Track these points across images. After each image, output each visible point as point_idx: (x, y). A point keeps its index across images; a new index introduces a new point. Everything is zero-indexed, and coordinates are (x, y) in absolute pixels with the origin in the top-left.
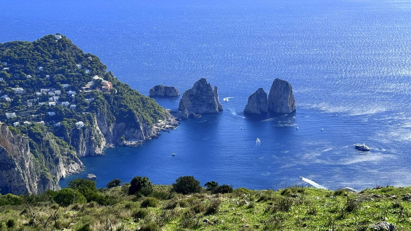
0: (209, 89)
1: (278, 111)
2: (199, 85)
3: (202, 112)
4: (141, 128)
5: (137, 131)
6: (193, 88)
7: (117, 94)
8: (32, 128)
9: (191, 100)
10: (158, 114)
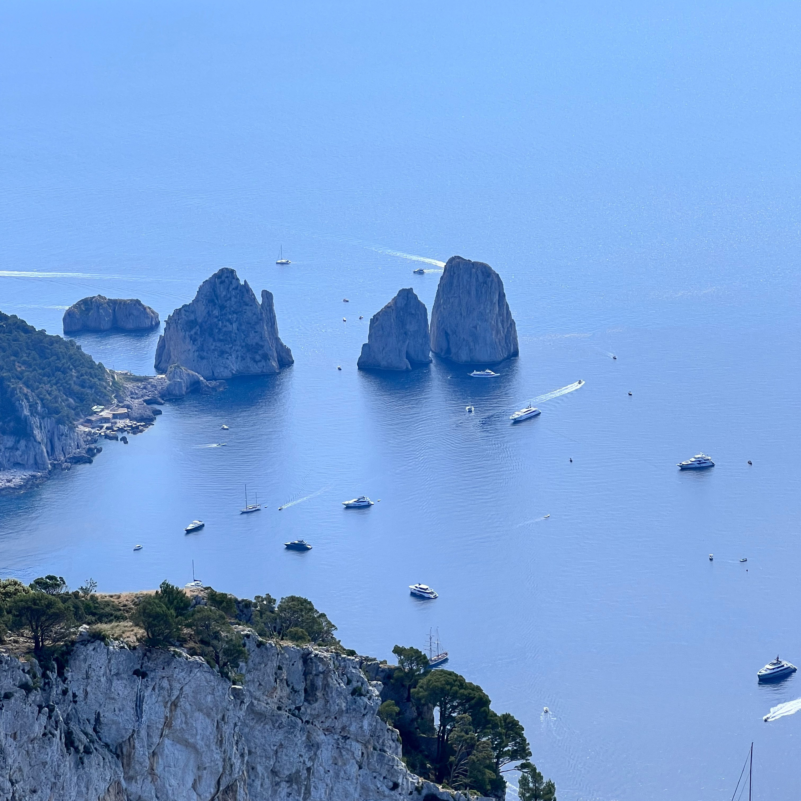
0: (247, 299)
2: (214, 291)
3: (226, 373)
4: (38, 434)
5: (23, 443)
6: (196, 301)
9: (191, 337)
10: (91, 388)
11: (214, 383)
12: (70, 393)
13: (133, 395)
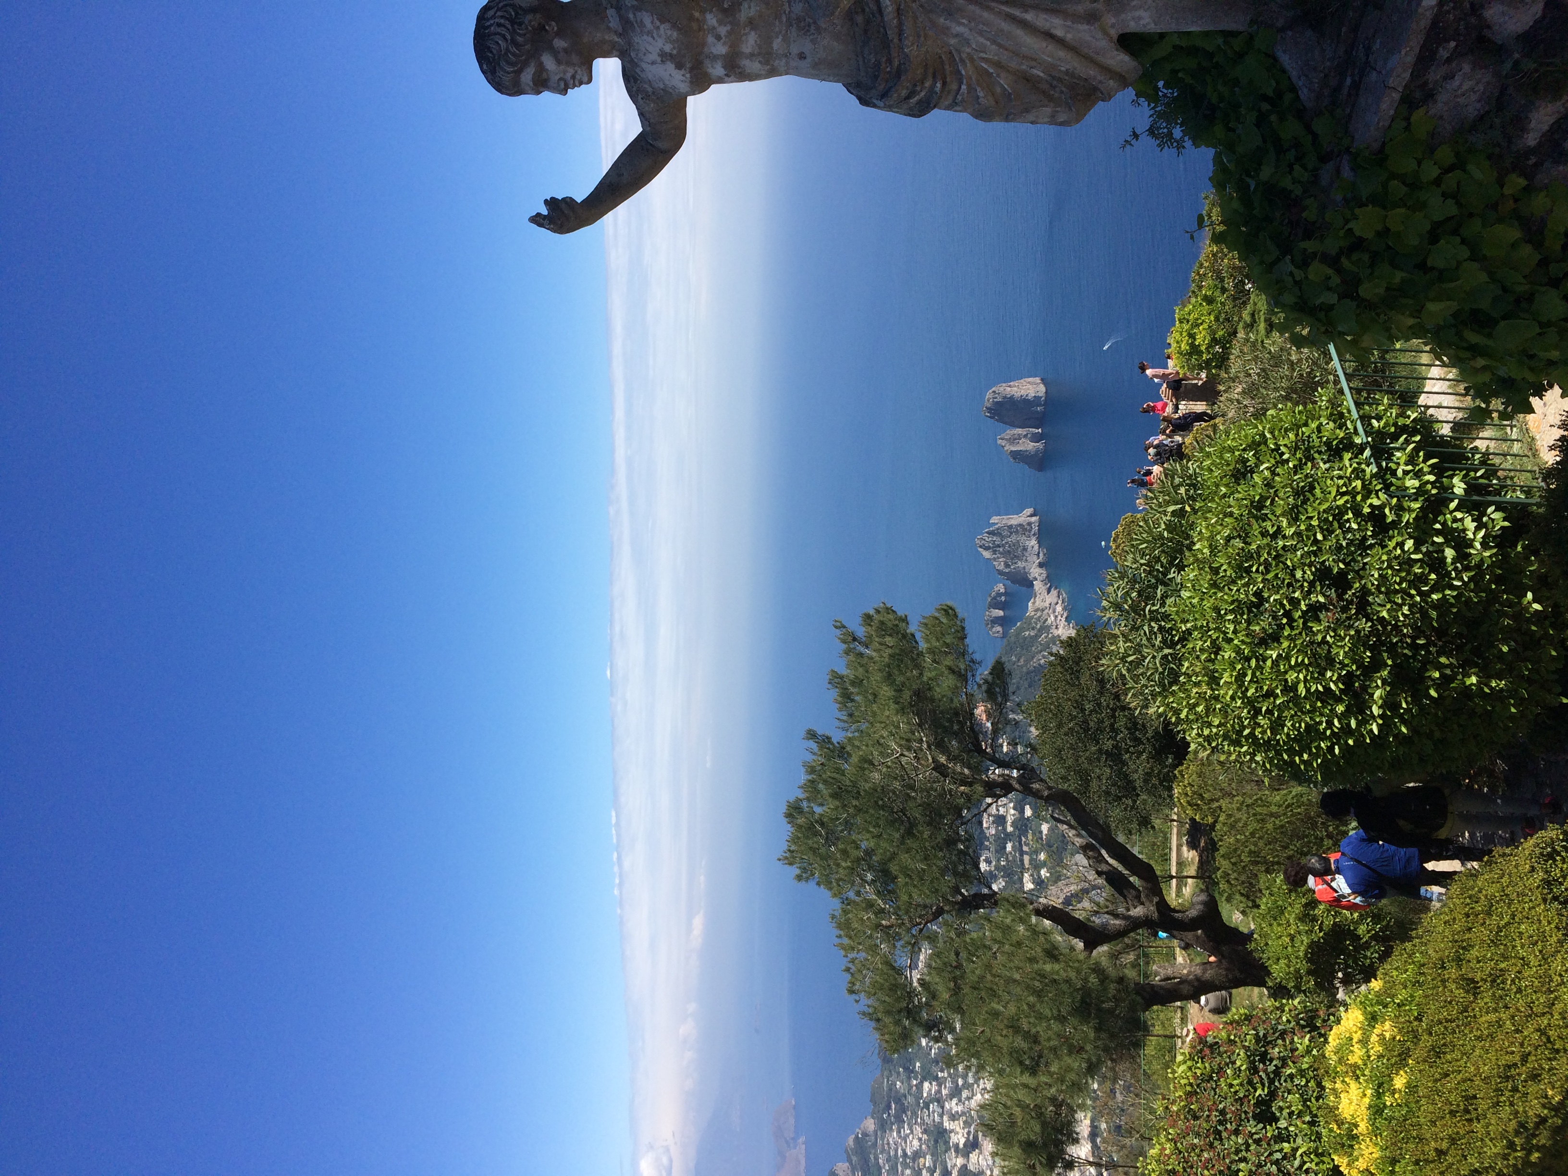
1: (1040, 408)
10: (1036, 624)
11: (1041, 555)
12: (1037, 636)
13: (1043, 601)
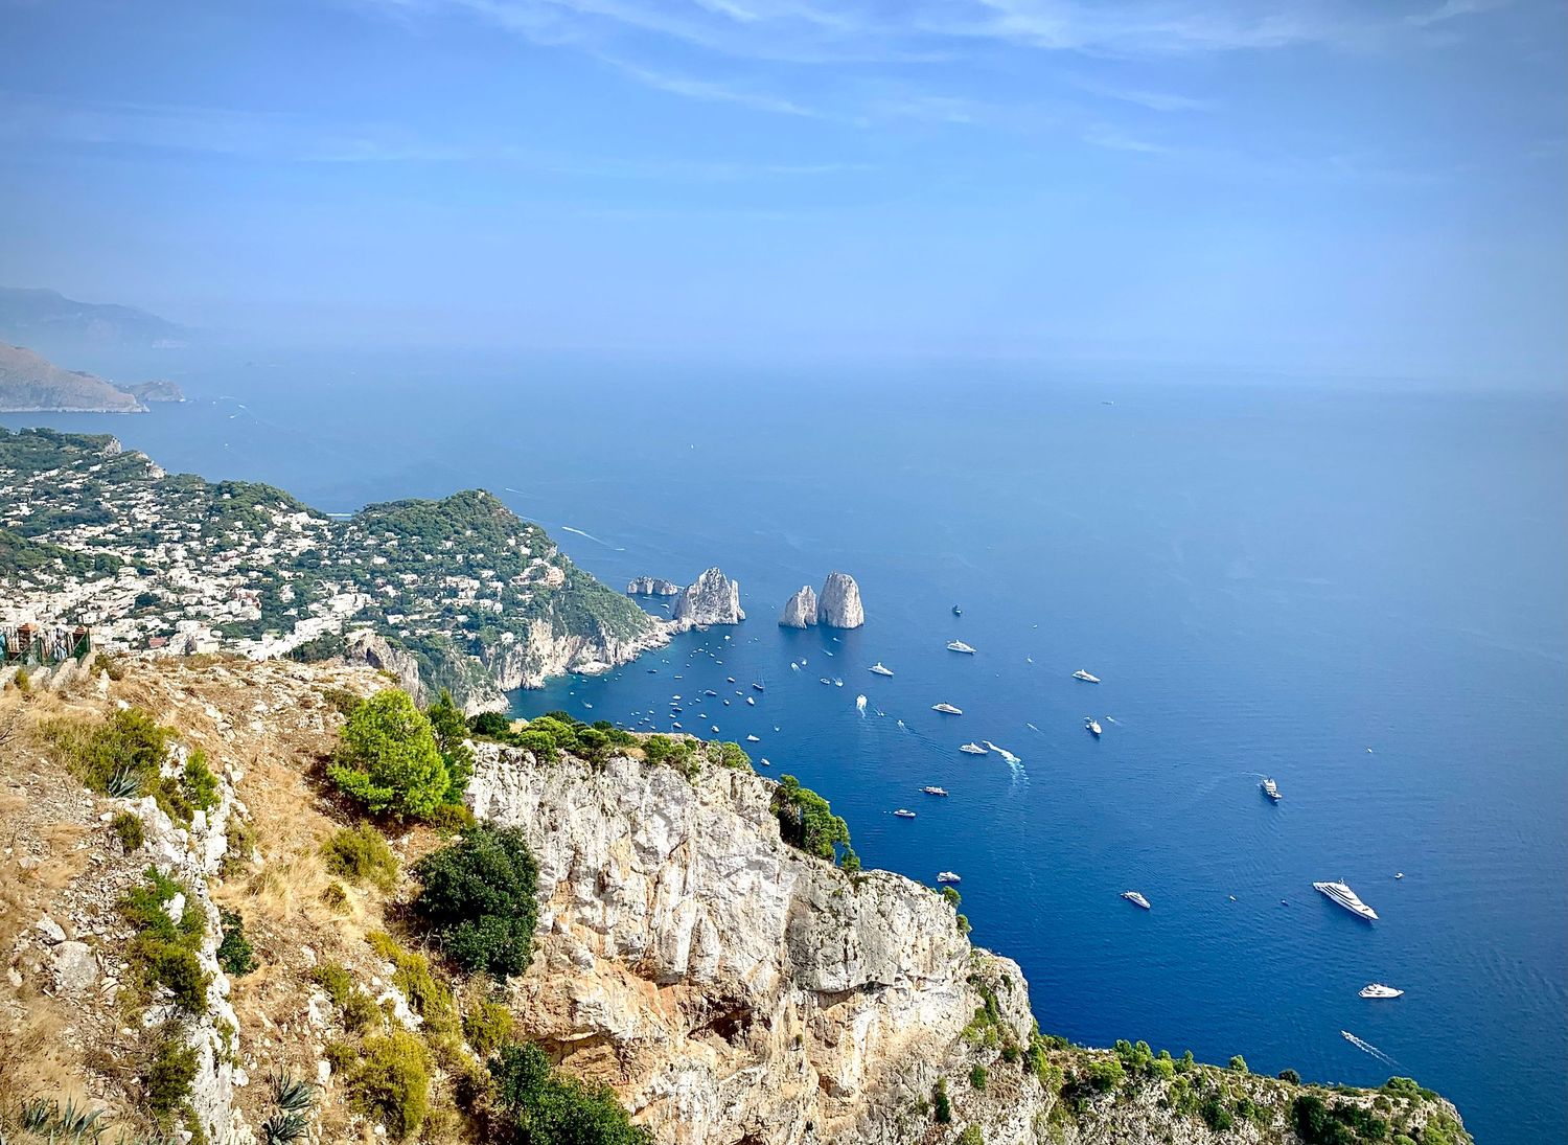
0: (723, 585)
1: (835, 623)
2: (707, 579)
3: (710, 622)
5: (601, 649)
7: (573, 588)
8: (427, 641)
10: (638, 624)
11: (703, 627)
13: (660, 629)
